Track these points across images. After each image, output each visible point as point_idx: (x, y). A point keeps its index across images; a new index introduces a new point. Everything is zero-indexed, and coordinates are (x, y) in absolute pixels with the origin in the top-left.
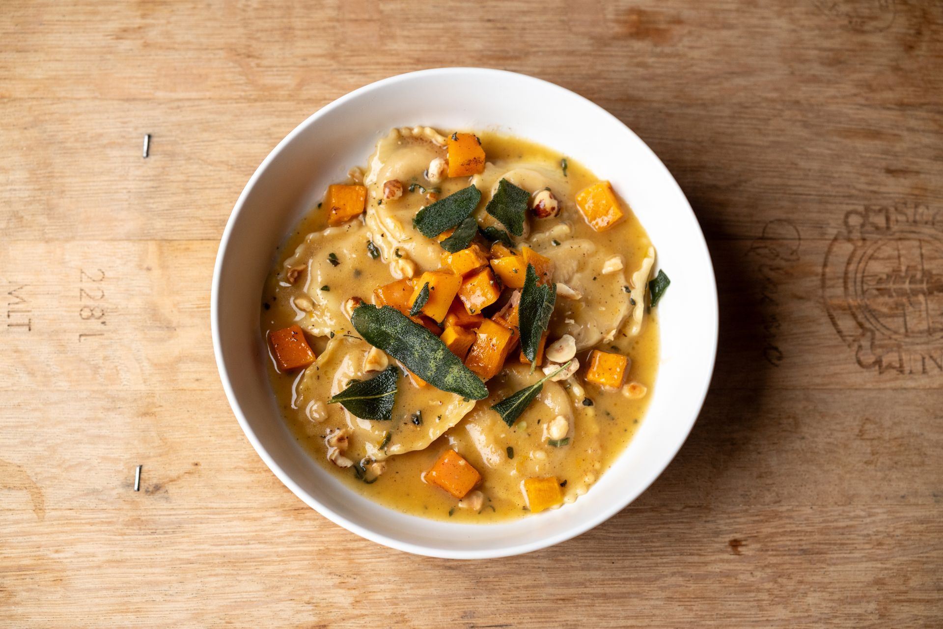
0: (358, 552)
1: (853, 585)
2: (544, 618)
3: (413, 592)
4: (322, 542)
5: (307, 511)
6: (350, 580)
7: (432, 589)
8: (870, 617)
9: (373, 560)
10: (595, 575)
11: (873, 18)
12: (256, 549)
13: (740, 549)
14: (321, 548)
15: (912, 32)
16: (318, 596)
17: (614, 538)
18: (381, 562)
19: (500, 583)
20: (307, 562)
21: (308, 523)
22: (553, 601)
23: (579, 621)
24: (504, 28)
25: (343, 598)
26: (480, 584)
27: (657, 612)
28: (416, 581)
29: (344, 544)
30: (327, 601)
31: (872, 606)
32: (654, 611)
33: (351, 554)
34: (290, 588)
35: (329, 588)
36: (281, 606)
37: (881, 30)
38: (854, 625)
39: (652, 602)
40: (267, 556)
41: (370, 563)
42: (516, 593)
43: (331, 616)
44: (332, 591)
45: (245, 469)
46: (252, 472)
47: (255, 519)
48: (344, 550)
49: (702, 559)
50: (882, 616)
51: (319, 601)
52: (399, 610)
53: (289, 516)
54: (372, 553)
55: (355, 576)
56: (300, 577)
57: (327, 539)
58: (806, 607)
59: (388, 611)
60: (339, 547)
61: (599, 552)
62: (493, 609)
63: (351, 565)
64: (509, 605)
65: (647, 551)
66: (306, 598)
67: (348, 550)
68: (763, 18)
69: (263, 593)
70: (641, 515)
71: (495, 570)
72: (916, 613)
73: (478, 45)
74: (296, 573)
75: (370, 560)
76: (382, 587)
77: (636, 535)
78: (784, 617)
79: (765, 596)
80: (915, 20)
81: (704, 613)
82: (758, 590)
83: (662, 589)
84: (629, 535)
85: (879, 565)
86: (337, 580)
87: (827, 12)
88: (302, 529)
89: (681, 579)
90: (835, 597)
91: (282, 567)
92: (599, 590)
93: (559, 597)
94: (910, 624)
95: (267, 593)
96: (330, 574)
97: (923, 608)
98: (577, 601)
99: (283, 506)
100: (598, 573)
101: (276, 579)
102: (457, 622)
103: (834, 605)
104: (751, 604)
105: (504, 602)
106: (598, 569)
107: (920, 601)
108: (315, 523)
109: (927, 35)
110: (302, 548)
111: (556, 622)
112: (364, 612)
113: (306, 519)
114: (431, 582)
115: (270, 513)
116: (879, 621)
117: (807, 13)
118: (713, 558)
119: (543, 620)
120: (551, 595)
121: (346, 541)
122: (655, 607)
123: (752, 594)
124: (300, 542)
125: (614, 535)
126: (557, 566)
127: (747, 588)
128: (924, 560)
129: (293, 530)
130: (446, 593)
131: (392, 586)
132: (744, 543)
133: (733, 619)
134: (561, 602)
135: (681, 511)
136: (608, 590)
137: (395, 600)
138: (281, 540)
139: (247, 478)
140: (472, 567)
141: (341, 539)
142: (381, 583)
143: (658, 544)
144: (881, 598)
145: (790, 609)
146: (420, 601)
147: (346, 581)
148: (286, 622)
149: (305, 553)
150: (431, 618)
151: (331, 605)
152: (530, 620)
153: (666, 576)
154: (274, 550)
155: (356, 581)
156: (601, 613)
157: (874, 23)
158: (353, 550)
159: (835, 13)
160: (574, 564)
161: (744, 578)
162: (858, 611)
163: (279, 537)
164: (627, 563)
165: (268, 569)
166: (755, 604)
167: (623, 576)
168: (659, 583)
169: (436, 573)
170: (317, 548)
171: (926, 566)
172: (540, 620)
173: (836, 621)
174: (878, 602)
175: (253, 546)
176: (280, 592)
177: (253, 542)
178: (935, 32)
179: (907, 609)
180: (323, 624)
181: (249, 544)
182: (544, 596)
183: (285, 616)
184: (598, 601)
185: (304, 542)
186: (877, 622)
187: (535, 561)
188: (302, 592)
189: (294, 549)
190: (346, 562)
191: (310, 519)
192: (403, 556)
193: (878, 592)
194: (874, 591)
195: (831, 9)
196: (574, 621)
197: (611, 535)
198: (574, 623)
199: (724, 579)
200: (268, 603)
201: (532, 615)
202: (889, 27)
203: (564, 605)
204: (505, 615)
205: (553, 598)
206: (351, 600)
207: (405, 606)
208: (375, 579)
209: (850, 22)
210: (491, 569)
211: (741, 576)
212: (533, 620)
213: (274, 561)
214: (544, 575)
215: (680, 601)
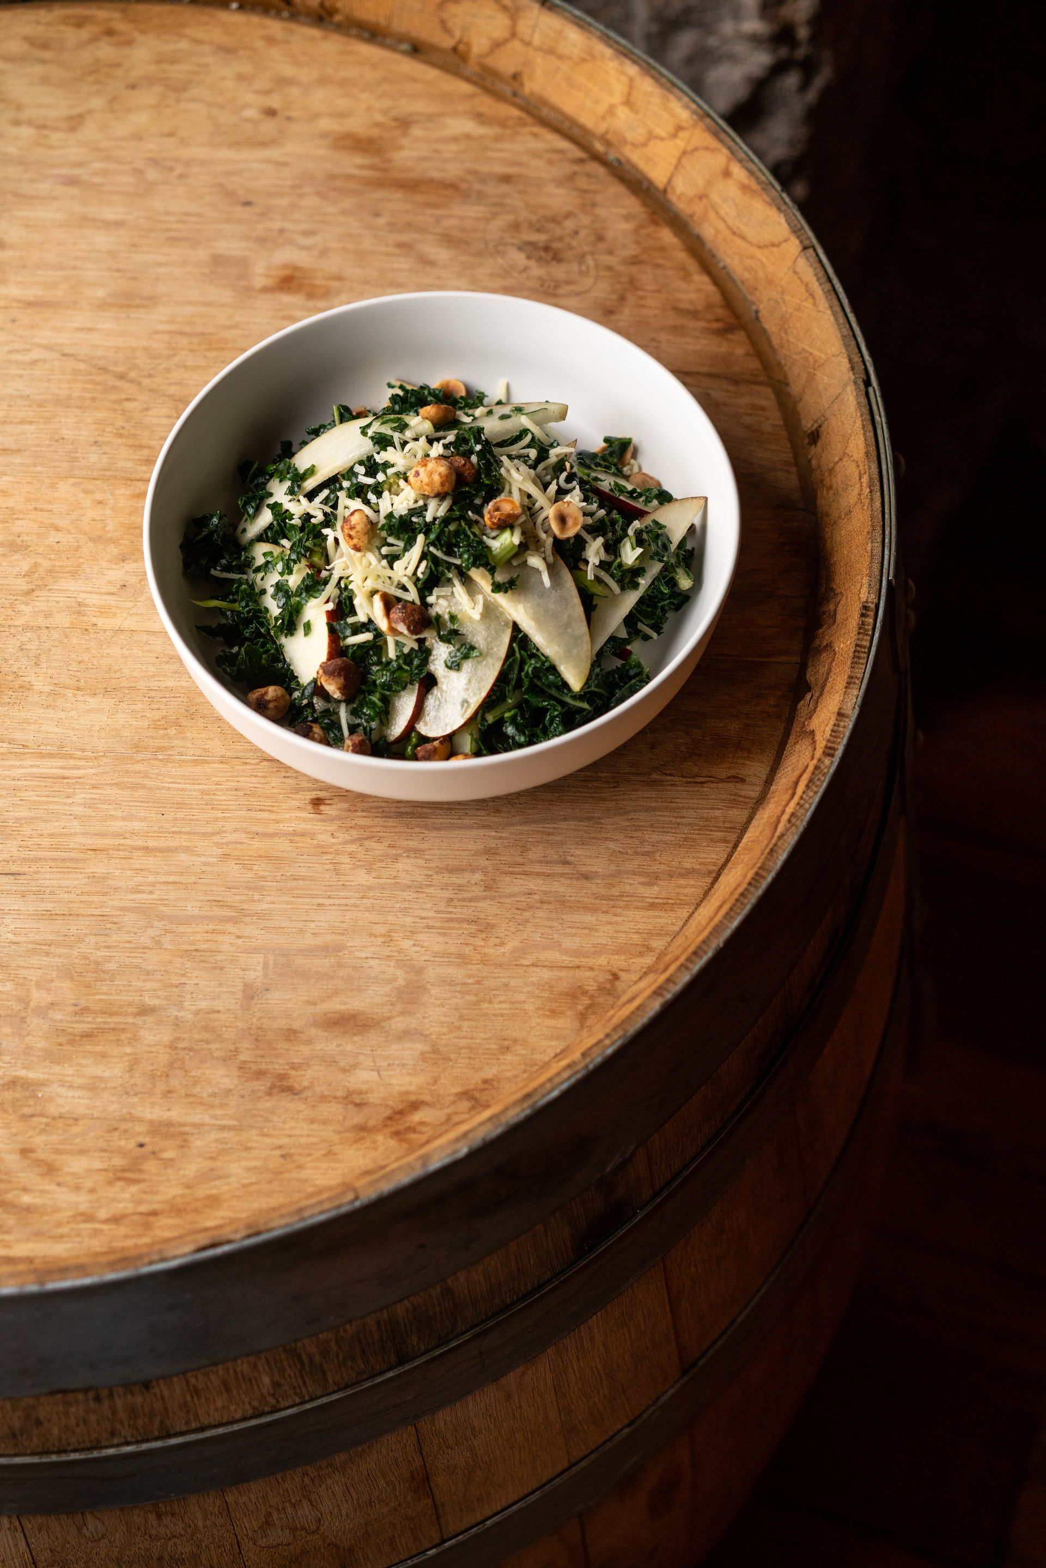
1: (458, 853)
8: (473, 889)
10: (137, 825)
11: (569, 282)
13: (322, 807)
15: (615, 297)
17: (169, 789)
24: (135, 278)
27: (209, 869)
31: (478, 876)
32: (204, 868)
37: (577, 294)
38: (451, 896)
39: (203, 859)
42: (37, 840)
49: (273, 816)
50: (488, 888)
58: (394, 874)
61: (148, 802)
65: (207, 804)
68: (439, 278)
70: (206, 766)
71: (16, 814)
72: (532, 886)
73: (101, 293)
77: (197, 787)
78: (364, 883)
79: (346, 859)
80: (618, 287)
81: (266, 874)
82: (337, 852)
83: (219, 845)
84: (188, 786)
85: (494, 834)
87: (515, 274)
89: (244, 835)
90: (432, 865)
92: (141, 843)
93: (90, 847)
94: (523, 899)
97: (541, 882)
98: (111, 852)
100: (143, 824)
103: (430, 873)
104: (327, 867)
106: (144, 819)
107: (538, 874)
109: (631, 300)
116: (484, 893)
117: (492, 275)
118: (287, 816)
120: (81, 844)
122: (205, 864)
123: (329, 857)
125: (170, 785)
126: (94, 814)
127: (323, 850)
128: (550, 830)
132: (327, 802)
133: (301, 882)
134: (91, 852)
135: (257, 764)
136: (151, 844)
143: (223, 798)
144: (490, 869)
145: (374, 875)
153: (225, 832)
156: (138, 867)
157: (570, 288)
159: (524, 275)
160: (113, 813)
161: (325, 838)
162: (458, 881)
164: (180, 815)
166: (331, 867)
167: (173, 829)
168: (216, 839)
171: (552, 837)
173: (431, 890)
174: (485, 873)
178: (641, 298)
179: (521, 882)
182: (72, 845)
184: (136, 854)
186: (480, 894)
187: (67, 808)
193: (487, 862)
194: (483, 862)
195: (521, 272)
197: (167, 785)
199: (297, 839)
201: (53, 864)
202: (587, 291)
209: (542, 285)
211: (319, 837)
214: (75, 823)
215: (238, 859)
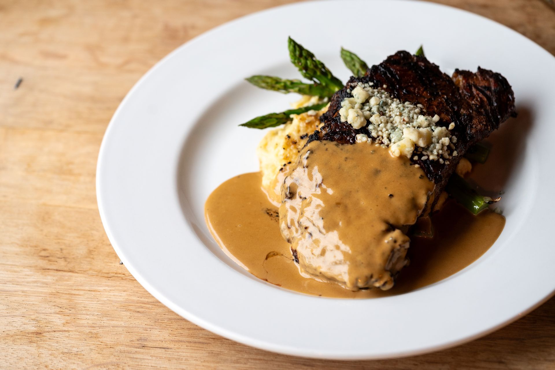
0: (77, 296)
2: (197, 347)
3: (108, 322)
4: (56, 288)
5: (51, 271)
6: (67, 311)
7: (122, 322)
9: (87, 302)
12: (10, 287)
14: (53, 291)
16: (42, 316)
18: (92, 303)
19: (171, 325)
20: (42, 298)
21: (49, 277)
22: (206, 339)
23: (222, 352)
25: (59, 320)
26: (157, 323)
28: (112, 316)
29: (70, 291)
30: (47, 320)
33: (72, 297)
34: (24, 310)
35: (51, 313)
36: (15, 319)
40: (16, 291)
41: (84, 303)
43: (46, 329)
44: (52, 315)
45: (18, 244)
46: (22, 246)
47: (16, 272)
48: (69, 294)
51: (41, 319)
52: (95, 331)
53: (38, 272)
54: (88, 298)
55: (71, 309)
56: (33, 305)
57: (60, 287)
59: (87, 330)
60: (65, 292)
62: (161, 338)
63: (71, 303)
64: (173, 337)
66: (33, 317)
67: (72, 294)
69: (5, 311)
74: (31, 303)
75: (84, 302)
76: (88, 317)
86: (58, 310)
88: (45, 280)
91: (23, 298)
95: (7, 311)
96: (54, 306)
99: (36, 266)
101: (17, 304)
102: (134, 342)
105: (170, 335)
108: (54, 278)
110: (40, 290)
111: (205, 350)
112: (70, 329)
113: (49, 275)
114: (122, 318)
115: (26, 270)
119: (196, 348)
121: (72, 289)
124: (40, 287)
129: (38, 280)
130: (131, 326)
131: (95, 317)
137: (94, 325)
138: (28, 284)
139: (17, 249)
140: (154, 313)
141: (69, 288)
142: (87, 315)
146: (111, 328)
147: (63, 311)
148: (15, 328)
149: (42, 292)
150: (116, 338)
151: (49, 322)
152: (186, 347)
154: (21, 289)
155: (70, 312)
158: (74, 294)
163: (28, 282)
165: (13, 299)
169: (128, 313)
170: (51, 291)
172: (193, 348)
175: (8, 285)
176: (17, 312)
177: (9, 283)
180: (40, 331)
181: (6, 284)
183: (15, 325)
185: (43, 287)
188: (31, 313)
189: (34, 290)
190: (68, 301)
191: (51, 275)
192: (108, 302)
196: (218, 351)
198: (218, 352)
200: (6, 316)
203: (213, 342)
204: (169, 342)
205: (207, 337)
206: (64, 321)
207: (100, 329)
208: (84, 312)
210: (167, 316)
212: (188, 347)
213: (19, 294)
